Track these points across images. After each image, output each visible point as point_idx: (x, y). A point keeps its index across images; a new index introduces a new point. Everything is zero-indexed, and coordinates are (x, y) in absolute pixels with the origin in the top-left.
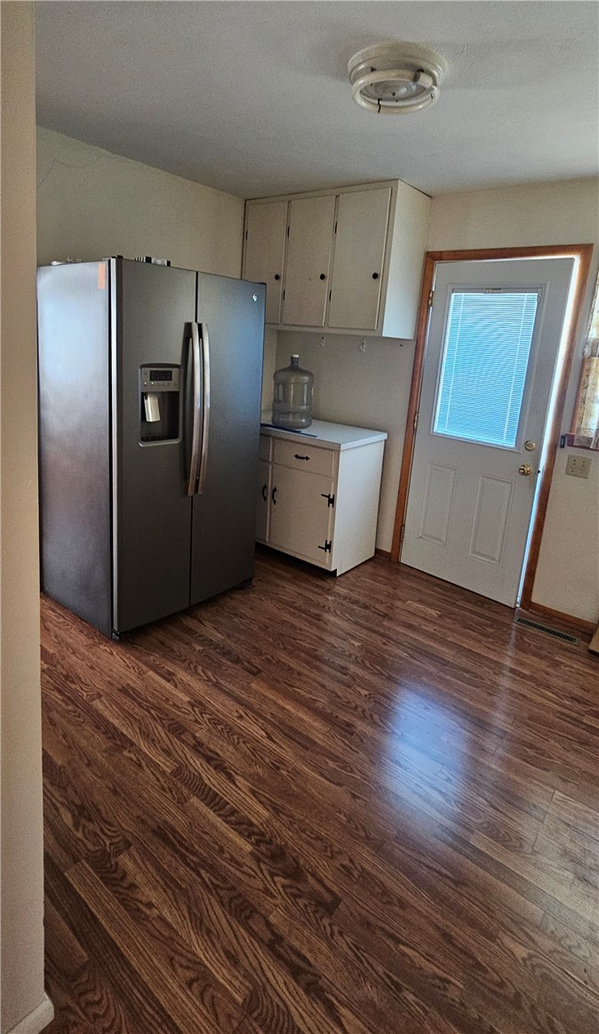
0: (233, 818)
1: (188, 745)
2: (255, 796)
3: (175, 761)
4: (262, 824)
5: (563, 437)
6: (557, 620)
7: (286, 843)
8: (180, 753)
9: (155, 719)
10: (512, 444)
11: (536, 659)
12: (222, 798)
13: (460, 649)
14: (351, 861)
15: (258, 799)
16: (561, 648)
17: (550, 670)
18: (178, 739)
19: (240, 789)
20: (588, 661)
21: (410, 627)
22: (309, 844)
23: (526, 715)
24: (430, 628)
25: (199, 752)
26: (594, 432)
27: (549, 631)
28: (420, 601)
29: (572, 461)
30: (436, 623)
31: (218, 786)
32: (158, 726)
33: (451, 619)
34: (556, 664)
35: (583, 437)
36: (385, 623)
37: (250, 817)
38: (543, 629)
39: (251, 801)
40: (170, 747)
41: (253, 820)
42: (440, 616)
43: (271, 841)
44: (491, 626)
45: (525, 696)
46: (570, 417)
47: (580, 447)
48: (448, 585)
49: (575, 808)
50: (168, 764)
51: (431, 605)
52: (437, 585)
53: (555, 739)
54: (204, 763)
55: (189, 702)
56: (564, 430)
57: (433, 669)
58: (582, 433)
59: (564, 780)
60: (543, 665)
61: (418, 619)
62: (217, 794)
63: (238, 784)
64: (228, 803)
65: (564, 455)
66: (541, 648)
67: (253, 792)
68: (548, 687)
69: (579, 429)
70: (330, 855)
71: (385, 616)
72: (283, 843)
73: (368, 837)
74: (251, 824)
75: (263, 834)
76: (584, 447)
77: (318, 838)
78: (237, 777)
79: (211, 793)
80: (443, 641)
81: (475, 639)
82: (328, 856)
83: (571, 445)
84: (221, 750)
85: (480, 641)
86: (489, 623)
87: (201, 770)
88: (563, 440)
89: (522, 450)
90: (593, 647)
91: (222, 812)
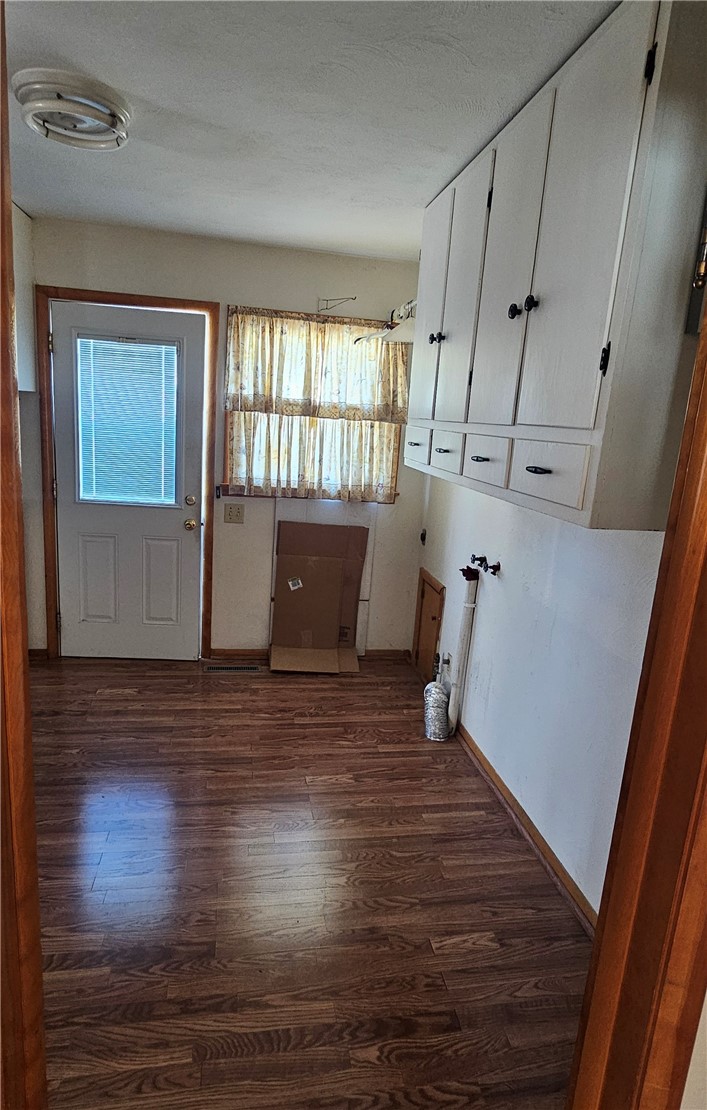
0: (308, 1038)
1: (173, 1016)
2: (301, 1000)
3: (182, 1044)
4: (337, 1017)
5: (218, 488)
6: (236, 657)
7: (374, 1012)
8: (178, 1031)
9: (96, 1025)
10: (172, 501)
11: (238, 694)
12: (277, 1031)
13: (176, 713)
14: (428, 976)
15: (306, 999)
16: (251, 677)
17: (254, 698)
18: (155, 1020)
19: (283, 1006)
20: (274, 680)
21: (117, 713)
22: (386, 994)
23: (257, 737)
24: (138, 706)
25: (196, 1011)
26: (244, 481)
27: (236, 668)
28: (111, 687)
29: (228, 508)
30: (140, 700)
31: (259, 1024)
32: (106, 1029)
33: (150, 690)
34: (255, 692)
35: (237, 486)
36: (89, 720)
37: (320, 1021)
38: (230, 668)
39: (303, 1007)
40: (157, 1036)
41: (327, 1021)
42: (139, 692)
43: (360, 1022)
44: (189, 683)
45: (248, 726)
46: (221, 469)
47: (233, 495)
48: (129, 662)
49: (322, 781)
50: (175, 1055)
51: (124, 686)
52: (116, 665)
53: (285, 744)
54: (219, 1016)
55: (112, 972)
56: (218, 481)
57: (162, 739)
58: (235, 482)
59: (306, 768)
60: (246, 696)
61: (120, 703)
62: (269, 1032)
63: (275, 1003)
64: (289, 1030)
65: (221, 504)
66: (238, 684)
67: (296, 998)
68: (260, 711)
69: (231, 479)
70: (409, 987)
71: (84, 713)
72: (371, 1015)
73: (417, 947)
74: (330, 1026)
75: (349, 1025)
76: (238, 495)
77: (389, 983)
78: (264, 999)
79: (261, 1036)
80: (156, 713)
81: (182, 699)
82: (410, 990)
83: (226, 493)
84: (218, 988)
85: (187, 699)
86: (185, 680)
87: (223, 1026)
88: (219, 491)
89: (184, 505)
90: (273, 668)
91: (293, 1043)
